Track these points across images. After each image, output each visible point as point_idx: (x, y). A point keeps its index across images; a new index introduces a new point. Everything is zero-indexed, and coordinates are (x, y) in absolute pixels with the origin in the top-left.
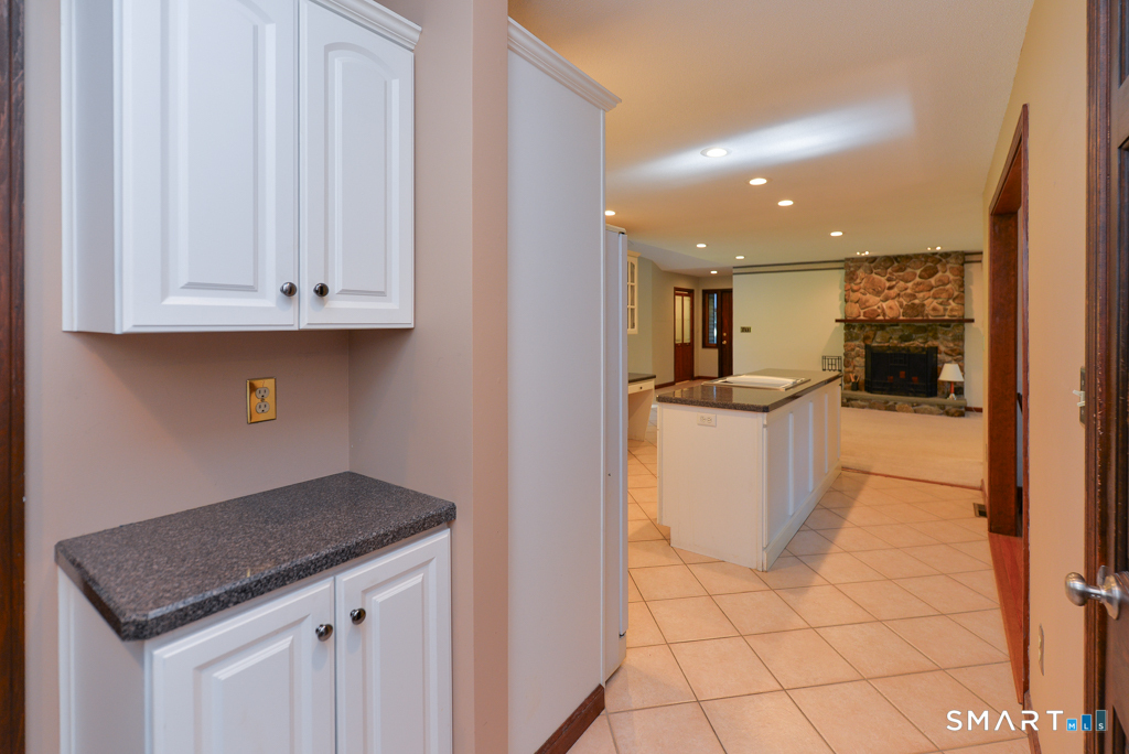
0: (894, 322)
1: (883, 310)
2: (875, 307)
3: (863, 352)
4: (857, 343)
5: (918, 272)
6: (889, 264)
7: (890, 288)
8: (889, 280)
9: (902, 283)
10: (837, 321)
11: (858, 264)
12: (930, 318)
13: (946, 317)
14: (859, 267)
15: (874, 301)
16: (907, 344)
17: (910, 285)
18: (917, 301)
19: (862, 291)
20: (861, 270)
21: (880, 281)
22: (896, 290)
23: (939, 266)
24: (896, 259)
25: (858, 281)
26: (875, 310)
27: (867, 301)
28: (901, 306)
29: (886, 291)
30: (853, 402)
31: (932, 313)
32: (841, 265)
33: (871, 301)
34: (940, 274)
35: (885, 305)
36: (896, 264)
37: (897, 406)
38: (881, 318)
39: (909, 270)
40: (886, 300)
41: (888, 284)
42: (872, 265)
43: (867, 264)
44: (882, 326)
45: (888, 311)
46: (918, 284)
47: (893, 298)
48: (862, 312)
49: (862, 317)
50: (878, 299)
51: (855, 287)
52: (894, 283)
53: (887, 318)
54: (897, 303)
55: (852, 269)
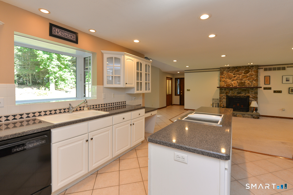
0: (235, 88)
1: (232, 84)
2: (230, 83)
3: (225, 97)
4: (224, 94)
5: (243, 72)
6: (234, 69)
7: (234, 77)
8: (234, 74)
9: (238, 75)
10: (217, 87)
11: (224, 69)
12: (247, 86)
13: (252, 86)
14: (225, 70)
15: (229, 81)
16: (239, 95)
17: (241, 76)
18: (243, 81)
19: (225, 78)
20: (225, 71)
21: (231, 75)
22: (236, 78)
23: (250, 70)
24: (236, 67)
25: (224, 75)
26: (229, 84)
27: (227, 81)
28: (238, 83)
29: (233, 78)
31: (248, 85)
32: (219, 70)
33: (228, 81)
34: (250, 72)
35: (232, 82)
36: (236, 69)
37: (237, 115)
38: (231, 86)
39: (240, 71)
40: (233, 81)
41: (233, 76)
42: (229, 70)
43: (227, 69)
44: (232, 89)
45: (233, 84)
46: (243, 76)
47: (235, 80)
48: (225, 84)
49: (225, 86)
50: (230, 80)
51: (223, 77)
52: (236, 75)
53: (233, 86)
54: (236, 82)
55: (222, 71)
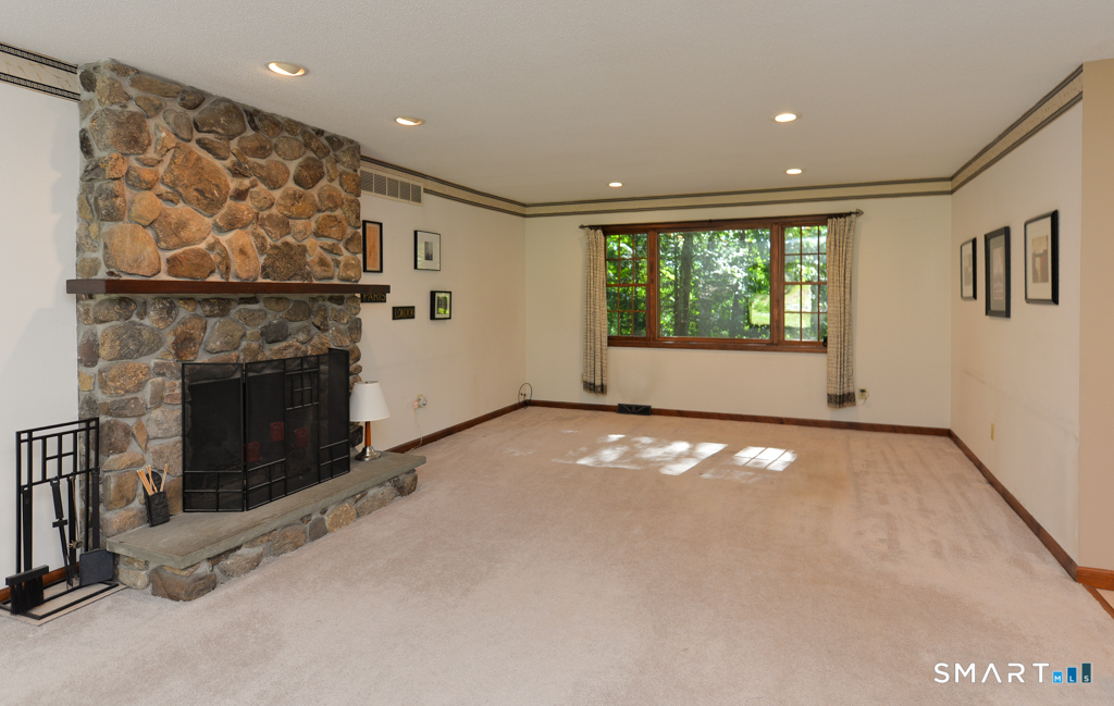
0: (248, 292)
1: (225, 258)
2: (203, 246)
3: (174, 386)
4: (152, 361)
5: (293, 166)
7: (240, 195)
8: (237, 172)
9: (261, 186)
11: (152, 97)
12: (315, 282)
13: (336, 281)
14: (158, 109)
15: (202, 232)
16: (276, 346)
17: (277, 194)
18: (289, 239)
19: (162, 188)
20: (161, 121)
21: (217, 170)
22: (246, 207)
23: (326, 164)
25: (151, 154)
26: (203, 255)
27: (182, 225)
28: (262, 249)
29: (229, 202)
30: (228, 562)
31: (318, 270)
33: (193, 227)
34: (324, 182)
35: (224, 239)
36: (250, 132)
37: (327, 518)
38: (216, 278)
39: (274, 157)
40: (232, 224)
41: (234, 184)
42: (192, 114)
43: (174, 106)
44: (224, 295)
45: (232, 261)
46: (296, 198)
47: (245, 226)
48: (165, 257)
49: (163, 276)
50: (209, 221)
51: (147, 174)
52: (247, 182)
53: (232, 280)
54: (252, 239)
55: (132, 107)
